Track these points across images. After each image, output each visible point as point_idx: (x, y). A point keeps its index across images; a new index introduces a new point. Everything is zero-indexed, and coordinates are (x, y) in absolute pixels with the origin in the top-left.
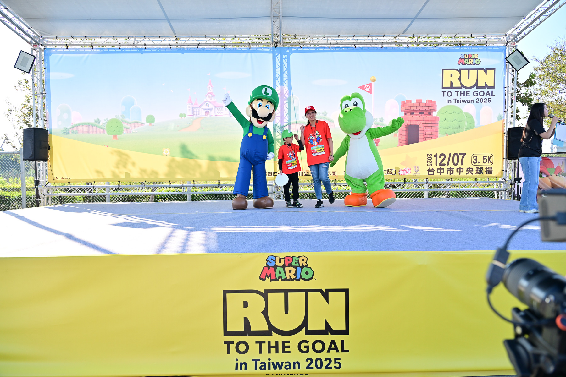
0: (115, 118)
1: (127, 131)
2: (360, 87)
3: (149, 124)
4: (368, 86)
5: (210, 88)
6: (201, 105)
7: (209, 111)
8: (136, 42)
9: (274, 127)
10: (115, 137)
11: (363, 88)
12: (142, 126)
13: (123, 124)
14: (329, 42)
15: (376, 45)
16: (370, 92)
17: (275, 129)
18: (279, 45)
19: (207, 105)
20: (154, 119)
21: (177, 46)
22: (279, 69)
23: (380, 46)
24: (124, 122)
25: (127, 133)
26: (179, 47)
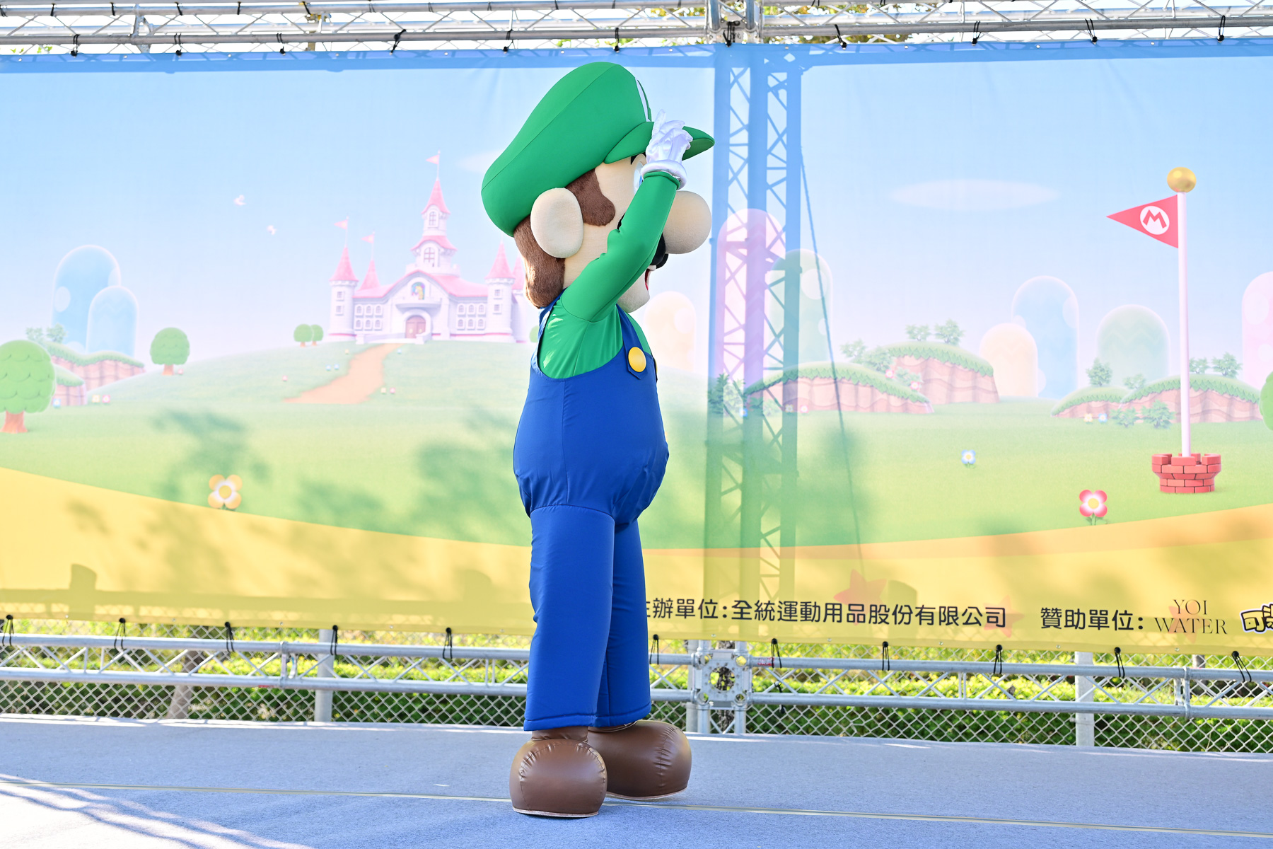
0: (24, 337)
1: (68, 395)
2: (1119, 217)
3: (162, 367)
4: (1155, 211)
5: (437, 218)
6: (391, 291)
7: (425, 315)
8: (144, 31)
9: (710, 392)
10: (15, 420)
11: (1131, 218)
12: (133, 374)
13: (55, 366)
14: (972, 19)
15: (1194, 33)
16: (1170, 238)
17: (716, 402)
18: (744, 37)
19: (419, 289)
20: (188, 346)
21: (312, 43)
22: (743, 137)
23: (1213, 32)
24: (60, 357)
25: (68, 403)
26: (319, 47)
